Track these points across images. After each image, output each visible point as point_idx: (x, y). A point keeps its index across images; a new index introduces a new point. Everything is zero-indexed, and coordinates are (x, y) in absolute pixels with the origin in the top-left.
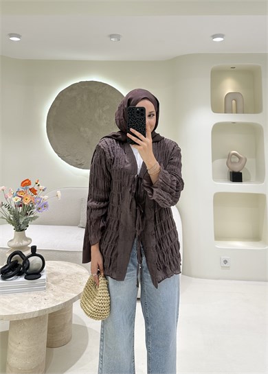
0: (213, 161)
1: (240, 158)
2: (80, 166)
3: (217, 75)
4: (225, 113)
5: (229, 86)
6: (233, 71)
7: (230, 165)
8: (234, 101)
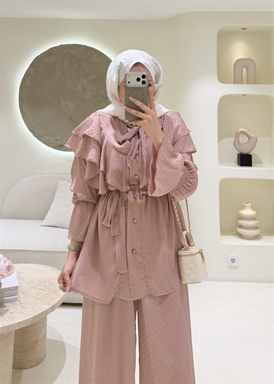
0: (219, 141)
1: (249, 137)
2: (60, 147)
3: (225, 38)
4: (234, 83)
5: (239, 51)
6: (244, 33)
7: (237, 146)
8: (244, 69)
